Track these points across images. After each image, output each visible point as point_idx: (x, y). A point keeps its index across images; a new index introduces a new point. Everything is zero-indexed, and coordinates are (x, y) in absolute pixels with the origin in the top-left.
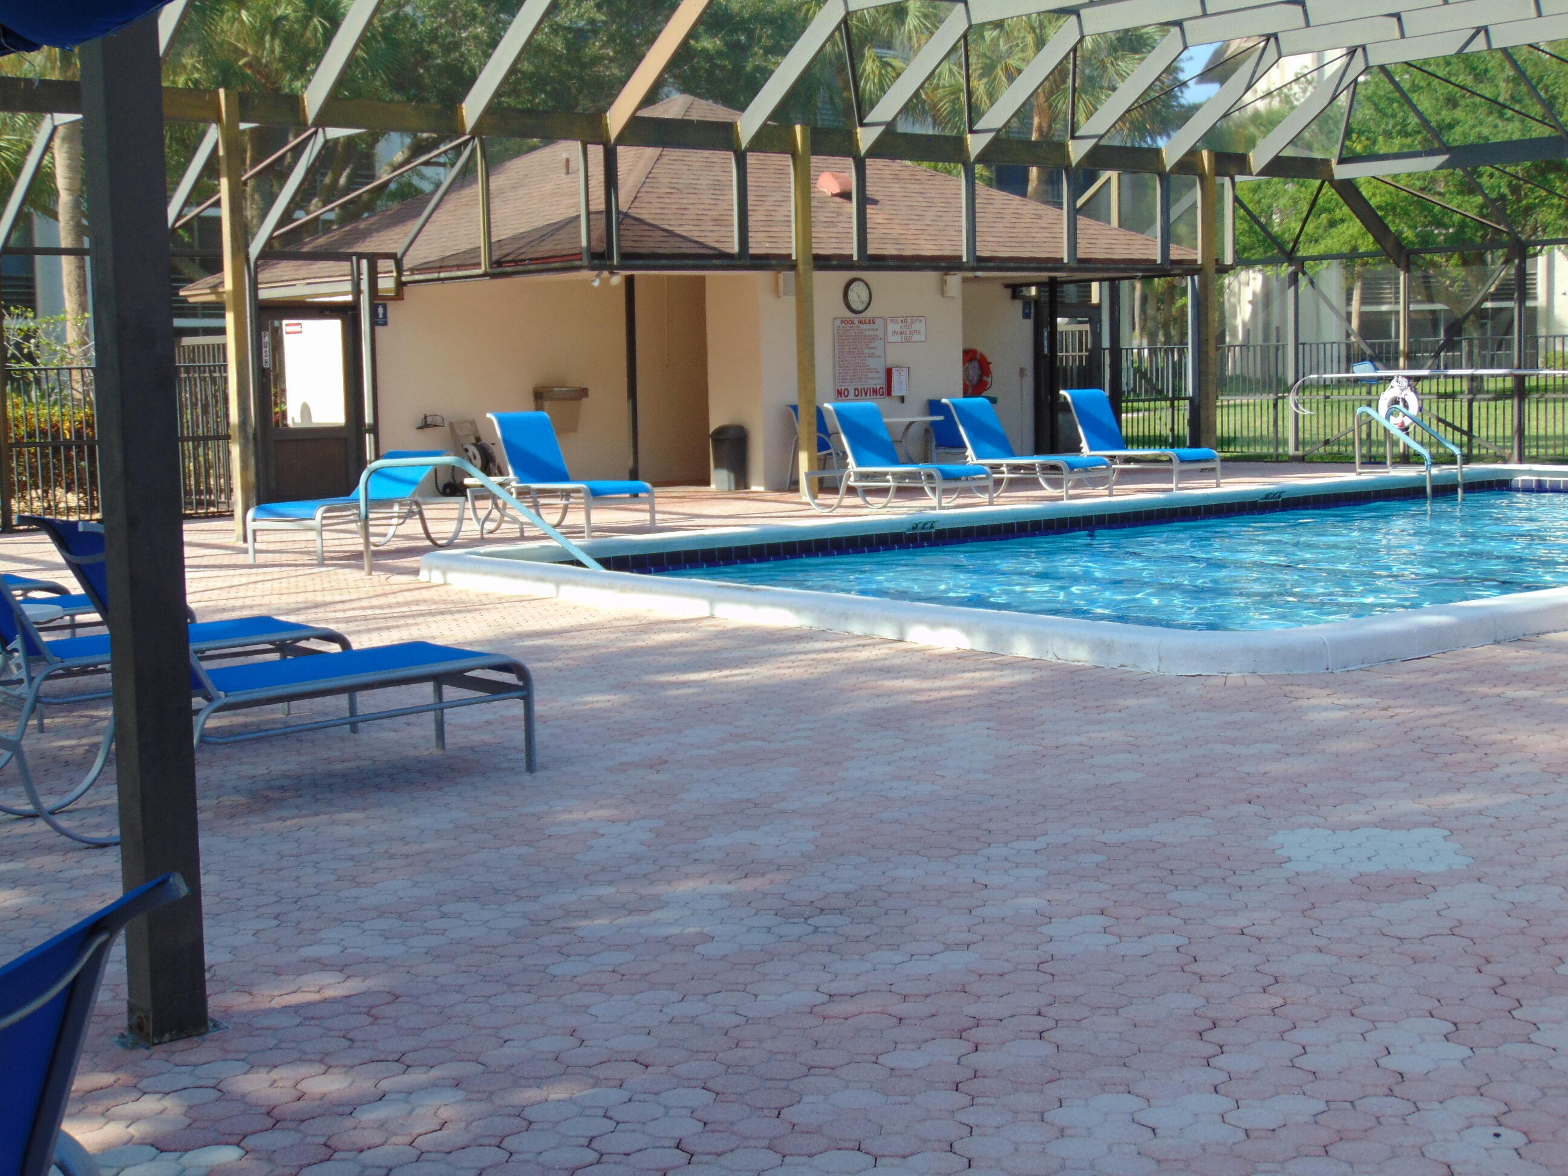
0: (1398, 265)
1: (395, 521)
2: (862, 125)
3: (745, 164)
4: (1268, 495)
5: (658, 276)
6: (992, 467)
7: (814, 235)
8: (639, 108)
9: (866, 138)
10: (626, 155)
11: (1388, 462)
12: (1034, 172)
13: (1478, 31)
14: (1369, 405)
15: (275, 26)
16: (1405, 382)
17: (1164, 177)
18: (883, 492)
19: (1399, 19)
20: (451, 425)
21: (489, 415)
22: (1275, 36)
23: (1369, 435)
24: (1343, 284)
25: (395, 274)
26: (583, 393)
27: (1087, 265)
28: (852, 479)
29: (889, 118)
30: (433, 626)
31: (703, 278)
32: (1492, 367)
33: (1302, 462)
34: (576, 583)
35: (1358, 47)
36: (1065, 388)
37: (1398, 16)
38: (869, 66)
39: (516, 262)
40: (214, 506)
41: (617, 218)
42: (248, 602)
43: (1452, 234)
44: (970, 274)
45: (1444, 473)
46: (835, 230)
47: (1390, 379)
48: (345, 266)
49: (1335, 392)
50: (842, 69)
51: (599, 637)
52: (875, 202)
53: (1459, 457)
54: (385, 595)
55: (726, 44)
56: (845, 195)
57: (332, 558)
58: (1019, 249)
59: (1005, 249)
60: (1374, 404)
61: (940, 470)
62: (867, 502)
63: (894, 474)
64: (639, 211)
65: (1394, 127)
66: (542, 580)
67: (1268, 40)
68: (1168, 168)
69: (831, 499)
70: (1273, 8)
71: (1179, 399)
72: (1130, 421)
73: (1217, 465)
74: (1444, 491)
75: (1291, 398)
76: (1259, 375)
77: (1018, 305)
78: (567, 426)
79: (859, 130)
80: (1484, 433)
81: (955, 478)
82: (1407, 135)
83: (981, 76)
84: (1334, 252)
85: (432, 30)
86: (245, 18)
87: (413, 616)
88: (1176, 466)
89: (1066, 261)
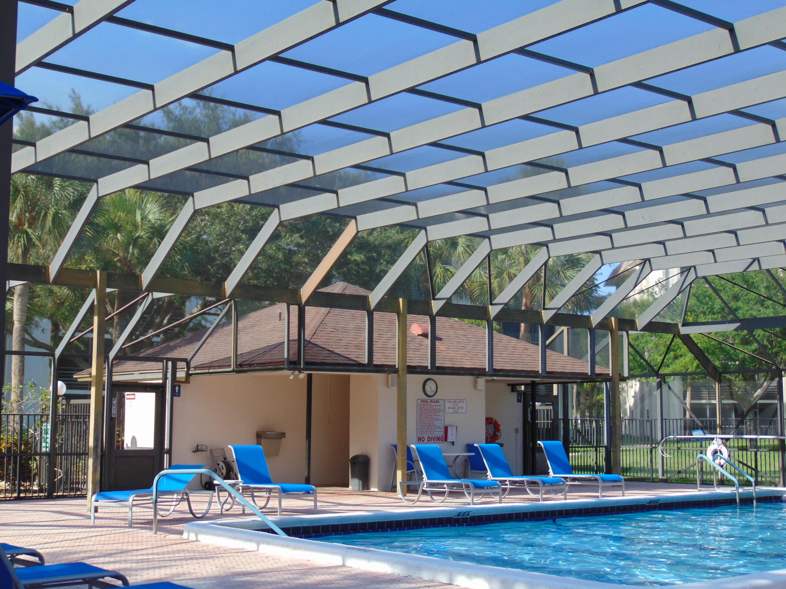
0: (715, 379)
1: (174, 503)
2: (434, 299)
3: (372, 318)
4: (651, 501)
5: (325, 374)
6: (501, 481)
7: (408, 355)
8: (318, 287)
9: (436, 306)
10: (310, 311)
11: (715, 485)
12: (523, 325)
13: (754, 260)
14: (701, 453)
15: (135, 241)
16: (720, 441)
17: (592, 331)
18: (442, 494)
19: (714, 253)
20: (211, 450)
21: (230, 446)
22: (649, 260)
23: (702, 469)
24: (682, 388)
25: (186, 370)
26: (283, 435)
27: (552, 375)
28: (425, 486)
29: (448, 296)
30: (185, 567)
31: (349, 375)
32: (766, 434)
33: (666, 482)
34: (269, 543)
35: (692, 266)
36: (539, 440)
37: (712, 251)
38: (438, 269)
39: (250, 365)
40: (79, 491)
41: (304, 344)
42: (85, 548)
43: (738, 365)
44: (490, 378)
45: (746, 491)
46: (418, 353)
47: (712, 439)
48: (160, 365)
49: (683, 445)
50: (425, 272)
51: (278, 576)
52: (440, 339)
53: (753, 483)
54: (162, 546)
55: (366, 257)
56: (425, 335)
57: (137, 523)
58: (517, 366)
59: (509, 365)
60: (704, 452)
61: (472, 483)
62: (433, 499)
63: (448, 484)
64: (316, 340)
65: (707, 310)
66: (250, 541)
67: (645, 262)
68: (594, 326)
69: (414, 497)
70: (648, 246)
71: (600, 447)
72: (574, 457)
73: (623, 484)
74: (746, 501)
75: (660, 448)
76: (638, 435)
77: (515, 395)
78: (273, 453)
79: (433, 301)
80: (763, 469)
81: (481, 487)
82: (714, 314)
83: (496, 277)
84: (677, 372)
85: (216, 246)
86: (119, 237)
87: (175, 560)
88: (601, 484)
89: (540, 372)
